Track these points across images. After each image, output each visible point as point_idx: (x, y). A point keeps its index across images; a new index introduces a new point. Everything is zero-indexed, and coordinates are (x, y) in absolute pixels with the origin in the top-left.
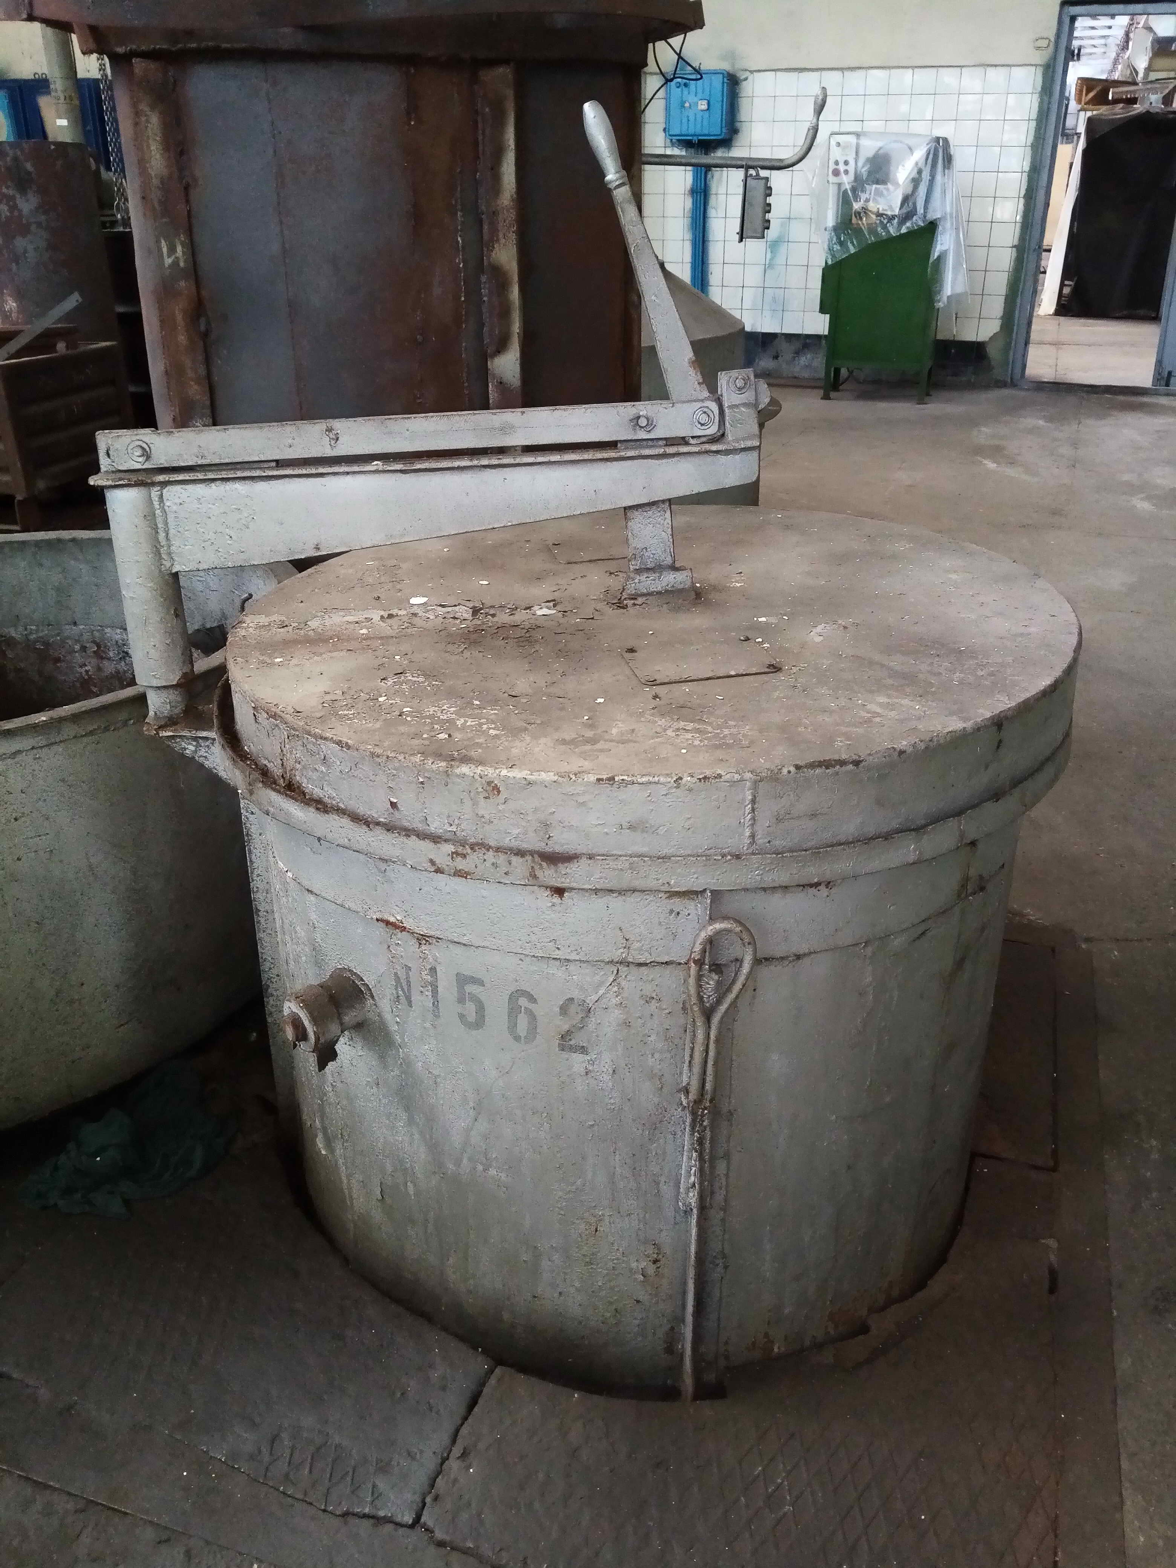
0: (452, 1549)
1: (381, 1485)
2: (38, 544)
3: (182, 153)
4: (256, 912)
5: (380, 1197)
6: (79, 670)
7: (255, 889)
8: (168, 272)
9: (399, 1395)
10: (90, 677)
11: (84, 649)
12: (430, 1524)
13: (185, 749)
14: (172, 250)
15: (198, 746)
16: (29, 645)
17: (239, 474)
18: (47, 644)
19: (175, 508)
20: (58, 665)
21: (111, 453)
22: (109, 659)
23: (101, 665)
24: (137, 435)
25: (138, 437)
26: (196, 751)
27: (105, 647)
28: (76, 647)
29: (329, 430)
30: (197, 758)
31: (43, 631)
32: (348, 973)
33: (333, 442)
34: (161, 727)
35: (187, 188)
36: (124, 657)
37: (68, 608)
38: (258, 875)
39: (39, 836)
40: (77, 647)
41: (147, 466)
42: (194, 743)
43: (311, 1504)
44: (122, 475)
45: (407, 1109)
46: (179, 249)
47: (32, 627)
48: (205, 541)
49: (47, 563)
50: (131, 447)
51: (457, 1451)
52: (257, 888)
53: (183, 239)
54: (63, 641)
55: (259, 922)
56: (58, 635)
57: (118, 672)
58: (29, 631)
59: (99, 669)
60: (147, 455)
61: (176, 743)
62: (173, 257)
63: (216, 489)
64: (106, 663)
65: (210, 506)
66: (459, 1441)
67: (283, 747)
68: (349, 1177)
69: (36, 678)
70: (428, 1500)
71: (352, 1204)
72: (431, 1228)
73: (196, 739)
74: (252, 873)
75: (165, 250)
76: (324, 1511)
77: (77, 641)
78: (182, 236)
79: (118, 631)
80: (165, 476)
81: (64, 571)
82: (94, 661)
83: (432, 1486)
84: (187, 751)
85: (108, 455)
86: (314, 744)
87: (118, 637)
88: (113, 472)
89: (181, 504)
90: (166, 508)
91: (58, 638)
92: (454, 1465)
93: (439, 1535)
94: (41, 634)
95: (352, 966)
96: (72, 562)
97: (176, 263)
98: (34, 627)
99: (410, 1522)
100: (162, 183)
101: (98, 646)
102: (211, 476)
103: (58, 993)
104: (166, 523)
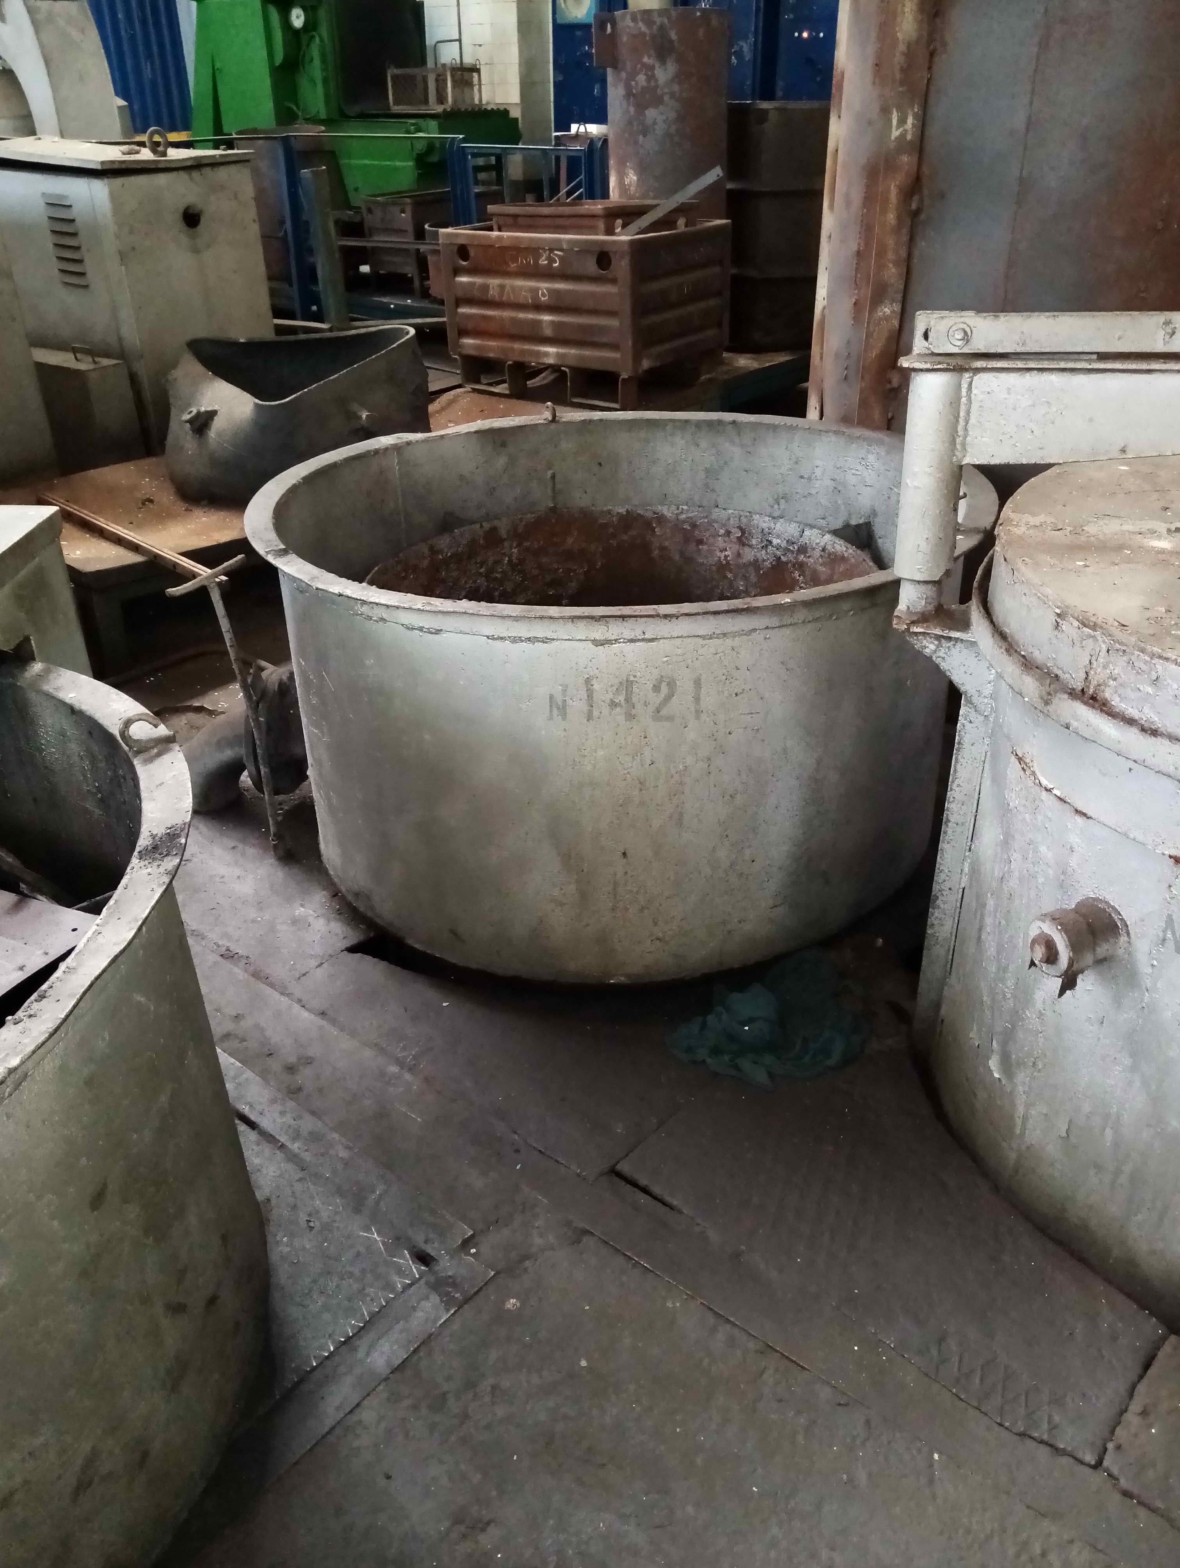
0: (1139, 1503)
1: (1057, 1418)
2: (699, 424)
3: (936, 15)
4: (945, 823)
5: (1064, 1135)
6: (719, 554)
7: (951, 800)
8: (892, 146)
9: (1067, 1333)
10: (728, 563)
11: (728, 533)
12: (1115, 1471)
13: (925, 647)
14: (902, 121)
15: (939, 646)
16: (677, 526)
17: (1062, 365)
18: (694, 526)
19: (981, 397)
20: (700, 547)
21: (931, 335)
22: (750, 546)
23: (741, 551)
24: (962, 317)
25: (962, 320)
26: (935, 651)
27: (750, 534)
28: (721, 530)
29: (1167, 323)
30: (934, 658)
31: (693, 512)
32: (1103, 904)
33: (1167, 337)
34: (913, 623)
35: (932, 54)
36: (767, 546)
37: (713, 490)
38: (959, 786)
39: (752, 713)
40: (722, 532)
41: (966, 350)
42: (936, 642)
43: (986, 1414)
44: (940, 359)
45: (1133, 1055)
46: (910, 120)
47: (683, 507)
48: (1003, 434)
49: (703, 444)
50: (954, 328)
51: (1135, 1406)
52: (954, 798)
53: (916, 110)
54: (710, 524)
55: (945, 833)
56: (706, 517)
57: (756, 561)
58: (680, 511)
59: (739, 555)
60: (967, 338)
61: (918, 640)
62: (901, 129)
63: (1030, 379)
64: (747, 550)
65: (1019, 397)
66: (1136, 1398)
67: (1093, 661)
68: (1028, 1106)
69: (677, 557)
70: (1110, 1446)
71: (1023, 1133)
72: (1123, 1179)
73: (939, 638)
74: (953, 782)
75: (895, 122)
76: (1001, 1425)
77: (724, 525)
78: (916, 106)
79: (767, 519)
80: (982, 362)
81: (718, 453)
82: (736, 547)
83: (1113, 1432)
84: (927, 650)
85: (926, 336)
86: (1146, 662)
87: (765, 525)
88: (927, 355)
89: (989, 393)
90: (973, 396)
91: (706, 521)
92: (1132, 1418)
93: (1123, 1483)
94: (690, 515)
95: (1109, 898)
96: (727, 445)
97: (903, 136)
98: (685, 507)
99: (1093, 1463)
100: (908, 47)
101: (743, 531)
102: (1032, 365)
103: (732, 865)
104: (968, 412)
